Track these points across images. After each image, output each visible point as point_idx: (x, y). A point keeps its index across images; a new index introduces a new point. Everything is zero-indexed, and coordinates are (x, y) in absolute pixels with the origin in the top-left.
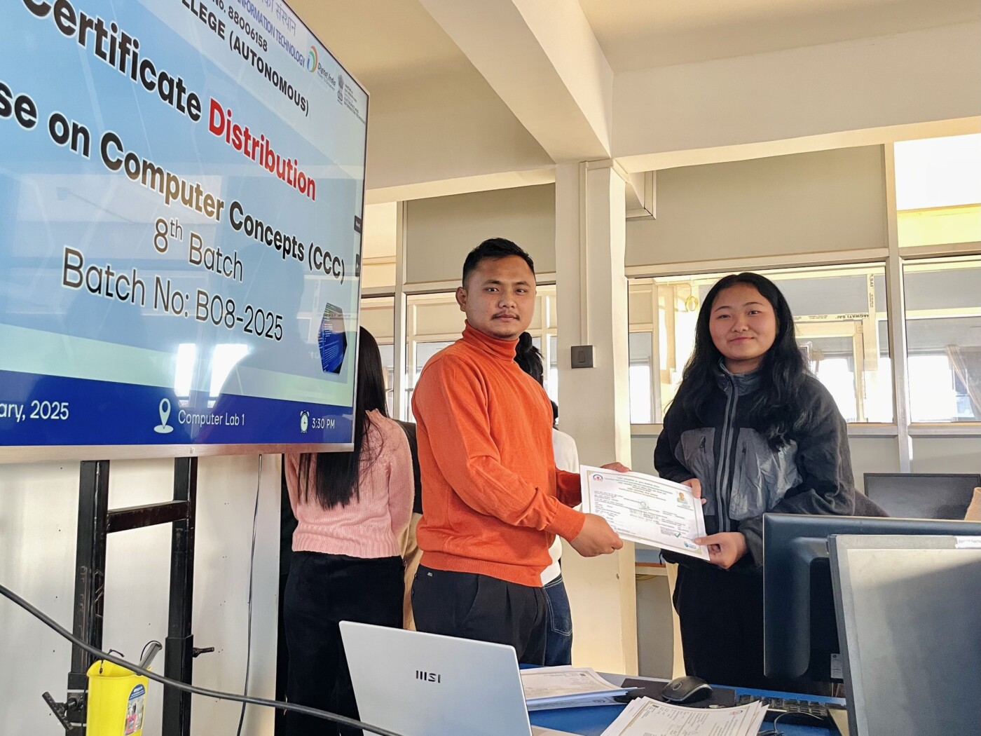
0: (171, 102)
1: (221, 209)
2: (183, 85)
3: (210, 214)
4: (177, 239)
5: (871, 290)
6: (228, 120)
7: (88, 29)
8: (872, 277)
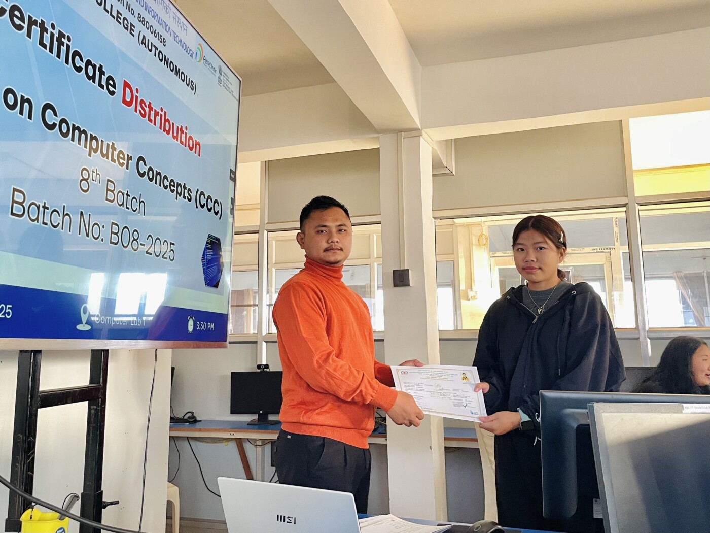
0: (94, 82)
1: (130, 161)
2: (103, 69)
3: (122, 165)
4: (96, 183)
5: (616, 229)
6: (136, 96)
7: (34, 27)
8: (617, 220)
